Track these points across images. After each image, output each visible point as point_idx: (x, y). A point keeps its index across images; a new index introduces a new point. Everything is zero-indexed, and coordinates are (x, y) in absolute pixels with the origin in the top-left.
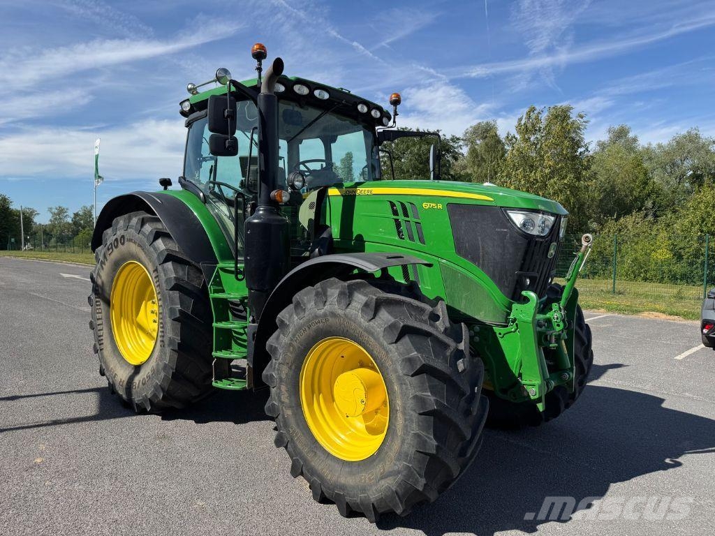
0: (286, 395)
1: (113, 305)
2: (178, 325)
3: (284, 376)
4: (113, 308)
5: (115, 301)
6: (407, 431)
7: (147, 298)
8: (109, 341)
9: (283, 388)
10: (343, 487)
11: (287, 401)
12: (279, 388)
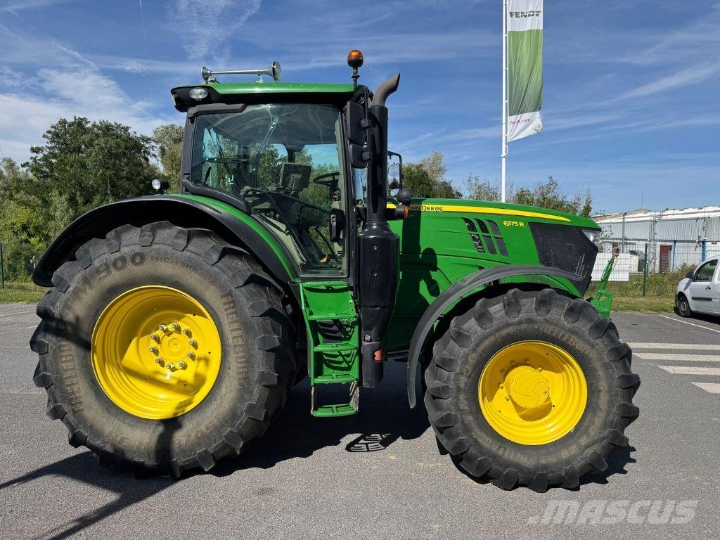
0: (465, 403)
1: (95, 348)
2: (273, 356)
3: (462, 386)
4: (95, 351)
5: (97, 341)
6: (612, 404)
7: (140, 332)
8: (94, 399)
9: (462, 397)
10: (545, 467)
11: (467, 408)
12: (457, 398)
